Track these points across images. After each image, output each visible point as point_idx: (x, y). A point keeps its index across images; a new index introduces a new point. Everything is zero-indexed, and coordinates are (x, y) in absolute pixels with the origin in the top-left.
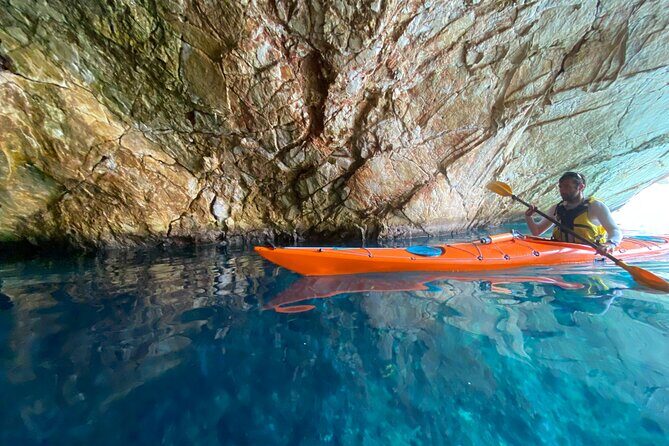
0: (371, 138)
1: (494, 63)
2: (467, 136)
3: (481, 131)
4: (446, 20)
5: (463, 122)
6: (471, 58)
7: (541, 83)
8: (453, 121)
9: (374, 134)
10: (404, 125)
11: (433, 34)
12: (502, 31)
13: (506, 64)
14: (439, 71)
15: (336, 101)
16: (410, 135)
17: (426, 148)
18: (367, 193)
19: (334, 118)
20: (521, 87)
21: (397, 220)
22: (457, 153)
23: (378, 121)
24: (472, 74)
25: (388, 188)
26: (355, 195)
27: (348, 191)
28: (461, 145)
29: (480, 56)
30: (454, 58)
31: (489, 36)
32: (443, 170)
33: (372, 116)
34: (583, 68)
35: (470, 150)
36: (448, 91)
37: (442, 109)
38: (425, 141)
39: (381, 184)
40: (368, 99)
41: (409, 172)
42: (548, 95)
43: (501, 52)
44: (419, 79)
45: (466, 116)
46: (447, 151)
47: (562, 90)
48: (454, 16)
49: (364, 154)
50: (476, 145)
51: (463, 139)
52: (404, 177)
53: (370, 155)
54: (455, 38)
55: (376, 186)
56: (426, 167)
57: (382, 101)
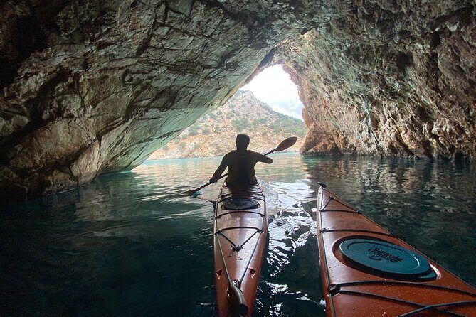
0: (55, 104)
1: (135, 85)
2: (115, 119)
3: (121, 118)
4: (126, 55)
5: (115, 111)
6: (127, 78)
7: (147, 101)
8: (110, 108)
9: (59, 102)
10: (83, 102)
11: (118, 57)
12: (144, 73)
13: (139, 88)
14: (110, 77)
15: (34, 65)
16: (85, 110)
17: (92, 122)
18: (40, 151)
19: (26, 78)
20: (141, 101)
21: (61, 176)
22: (108, 128)
23: (63, 93)
24: (124, 86)
25: (60, 148)
26: (26, 154)
27: (19, 149)
28: (111, 124)
29: (131, 80)
30: (119, 74)
31: (138, 72)
32: (99, 138)
33: (60, 88)
34: (162, 101)
35: (115, 128)
36: (112, 91)
37: (106, 100)
38: (92, 116)
39: (56, 144)
40: (58, 73)
41: (80, 136)
42: (148, 107)
43: (139, 82)
44: (97, 76)
45: (116, 108)
46: (102, 126)
47: (153, 107)
48: (130, 56)
49: (45, 116)
50: (119, 125)
51: (112, 121)
52: (74, 140)
53: (52, 119)
54: (124, 65)
55: (51, 146)
56: (90, 134)
57: (70, 80)
